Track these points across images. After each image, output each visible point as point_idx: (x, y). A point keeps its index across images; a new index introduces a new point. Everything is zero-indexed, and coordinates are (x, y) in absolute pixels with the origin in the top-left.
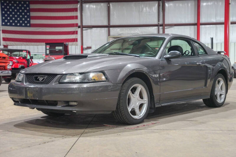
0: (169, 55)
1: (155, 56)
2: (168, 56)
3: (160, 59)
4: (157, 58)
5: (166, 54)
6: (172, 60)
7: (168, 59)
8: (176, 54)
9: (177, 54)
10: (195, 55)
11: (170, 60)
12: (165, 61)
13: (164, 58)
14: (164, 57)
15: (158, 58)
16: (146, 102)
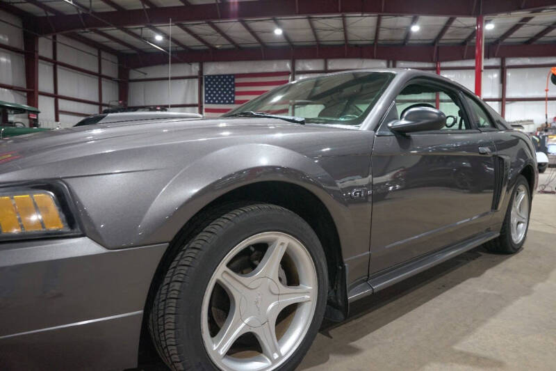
0: (406, 119)
1: (358, 121)
2: (403, 122)
3: (375, 130)
4: (365, 126)
5: (396, 119)
6: (414, 136)
7: (401, 133)
8: (428, 118)
9: (434, 118)
10: (471, 128)
11: (409, 137)
12: (392, 140)
13: (389, 127)
14: (390, 125)
15: (370, 129)
16: (307, 297)
